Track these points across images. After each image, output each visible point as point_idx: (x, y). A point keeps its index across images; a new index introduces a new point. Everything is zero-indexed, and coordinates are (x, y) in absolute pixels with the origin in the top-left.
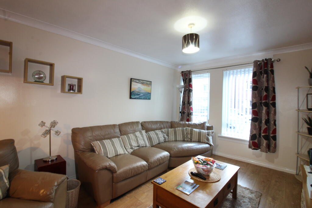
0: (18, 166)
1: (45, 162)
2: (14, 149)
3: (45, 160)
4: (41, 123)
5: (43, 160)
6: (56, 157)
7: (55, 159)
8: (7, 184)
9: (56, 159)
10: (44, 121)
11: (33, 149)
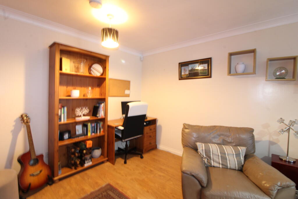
0: (254, 152)
1: (281, 160)
2: (253, 137)
3: (281, 158)
4: (280, 119)
5: (280, 157)
6: (295, 160)
7: (292, 162)
8: (242, 161)
9: (294, 162)
10: (283, 118)
11: (272, 143)
